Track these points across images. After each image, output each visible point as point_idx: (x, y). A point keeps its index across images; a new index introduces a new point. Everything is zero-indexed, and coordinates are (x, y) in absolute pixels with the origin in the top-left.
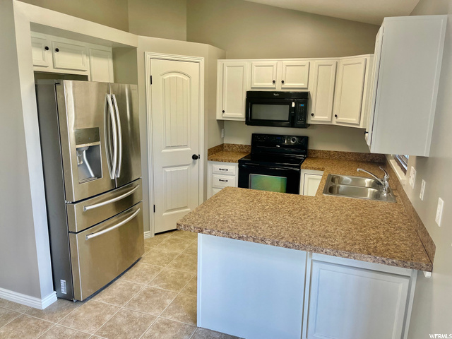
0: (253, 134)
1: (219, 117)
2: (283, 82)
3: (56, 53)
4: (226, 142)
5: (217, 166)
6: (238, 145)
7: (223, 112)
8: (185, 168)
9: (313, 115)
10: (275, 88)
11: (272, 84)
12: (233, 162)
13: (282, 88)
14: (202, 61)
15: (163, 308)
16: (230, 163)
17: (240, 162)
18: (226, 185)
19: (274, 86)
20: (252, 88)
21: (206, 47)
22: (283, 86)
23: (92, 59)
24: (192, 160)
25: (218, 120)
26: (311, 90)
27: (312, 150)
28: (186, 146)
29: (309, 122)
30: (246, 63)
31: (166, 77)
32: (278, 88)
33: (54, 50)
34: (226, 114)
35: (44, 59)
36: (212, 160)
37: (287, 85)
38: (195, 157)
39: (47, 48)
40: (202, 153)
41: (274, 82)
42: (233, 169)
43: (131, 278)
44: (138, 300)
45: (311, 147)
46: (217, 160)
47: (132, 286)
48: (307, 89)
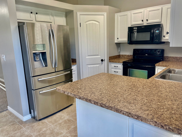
0: (134, 49)
1: (116, 41)
2: (147, 20)
3: (36, 15)
4: (121, 54)
5: (113, 65)
6: (127, 55)
7: (118, 38)
8: (98, 65)
9: (164, 36)
10: (143, 24)
11: (141, 22)
12: (120, 62)
13: (147, 24)
14: (105, 14)
15: (68, 130)
16: (119, 63)
17: (124, 62)
18: (117, 74)
19: (143, 23)
20: (131, 25)
21: (107, 7)
22: (148, 22)
23: (55, 17)
24: (101, 62)
25: (115, 43)
26: (163, 23)
27: (166, 57)
28: (98, 55)
29: (163, 41)
30: (128, 13)
31: (87, 23)
32: (145, 23)
33: (35, 13)
34: (119, 40)
35: (31, 17)
36: (111, 62)
37: (149, 21)
38: (102, 60)
39: (32, 13)
40: (106, 59)
41: (142, 21)
42: (120, 66)
43: (64, 113)
44: (60, 124)
45: (165, 55)
46: (113, 62)
47: (62, 117)
48: (161, 22)
